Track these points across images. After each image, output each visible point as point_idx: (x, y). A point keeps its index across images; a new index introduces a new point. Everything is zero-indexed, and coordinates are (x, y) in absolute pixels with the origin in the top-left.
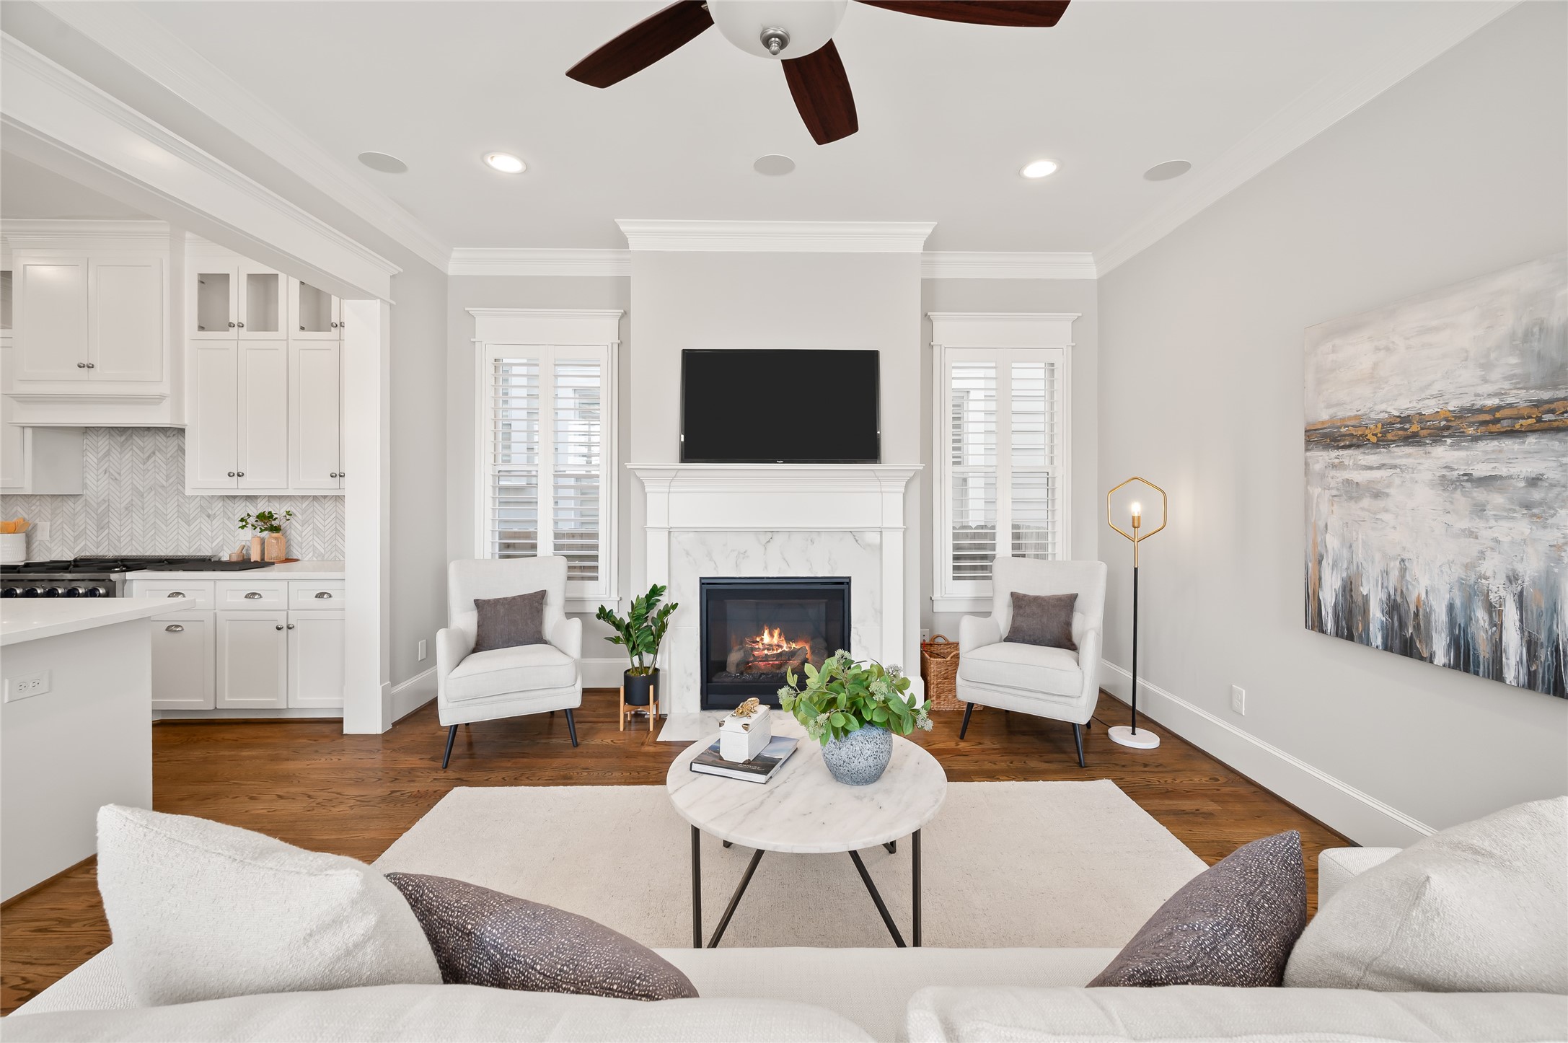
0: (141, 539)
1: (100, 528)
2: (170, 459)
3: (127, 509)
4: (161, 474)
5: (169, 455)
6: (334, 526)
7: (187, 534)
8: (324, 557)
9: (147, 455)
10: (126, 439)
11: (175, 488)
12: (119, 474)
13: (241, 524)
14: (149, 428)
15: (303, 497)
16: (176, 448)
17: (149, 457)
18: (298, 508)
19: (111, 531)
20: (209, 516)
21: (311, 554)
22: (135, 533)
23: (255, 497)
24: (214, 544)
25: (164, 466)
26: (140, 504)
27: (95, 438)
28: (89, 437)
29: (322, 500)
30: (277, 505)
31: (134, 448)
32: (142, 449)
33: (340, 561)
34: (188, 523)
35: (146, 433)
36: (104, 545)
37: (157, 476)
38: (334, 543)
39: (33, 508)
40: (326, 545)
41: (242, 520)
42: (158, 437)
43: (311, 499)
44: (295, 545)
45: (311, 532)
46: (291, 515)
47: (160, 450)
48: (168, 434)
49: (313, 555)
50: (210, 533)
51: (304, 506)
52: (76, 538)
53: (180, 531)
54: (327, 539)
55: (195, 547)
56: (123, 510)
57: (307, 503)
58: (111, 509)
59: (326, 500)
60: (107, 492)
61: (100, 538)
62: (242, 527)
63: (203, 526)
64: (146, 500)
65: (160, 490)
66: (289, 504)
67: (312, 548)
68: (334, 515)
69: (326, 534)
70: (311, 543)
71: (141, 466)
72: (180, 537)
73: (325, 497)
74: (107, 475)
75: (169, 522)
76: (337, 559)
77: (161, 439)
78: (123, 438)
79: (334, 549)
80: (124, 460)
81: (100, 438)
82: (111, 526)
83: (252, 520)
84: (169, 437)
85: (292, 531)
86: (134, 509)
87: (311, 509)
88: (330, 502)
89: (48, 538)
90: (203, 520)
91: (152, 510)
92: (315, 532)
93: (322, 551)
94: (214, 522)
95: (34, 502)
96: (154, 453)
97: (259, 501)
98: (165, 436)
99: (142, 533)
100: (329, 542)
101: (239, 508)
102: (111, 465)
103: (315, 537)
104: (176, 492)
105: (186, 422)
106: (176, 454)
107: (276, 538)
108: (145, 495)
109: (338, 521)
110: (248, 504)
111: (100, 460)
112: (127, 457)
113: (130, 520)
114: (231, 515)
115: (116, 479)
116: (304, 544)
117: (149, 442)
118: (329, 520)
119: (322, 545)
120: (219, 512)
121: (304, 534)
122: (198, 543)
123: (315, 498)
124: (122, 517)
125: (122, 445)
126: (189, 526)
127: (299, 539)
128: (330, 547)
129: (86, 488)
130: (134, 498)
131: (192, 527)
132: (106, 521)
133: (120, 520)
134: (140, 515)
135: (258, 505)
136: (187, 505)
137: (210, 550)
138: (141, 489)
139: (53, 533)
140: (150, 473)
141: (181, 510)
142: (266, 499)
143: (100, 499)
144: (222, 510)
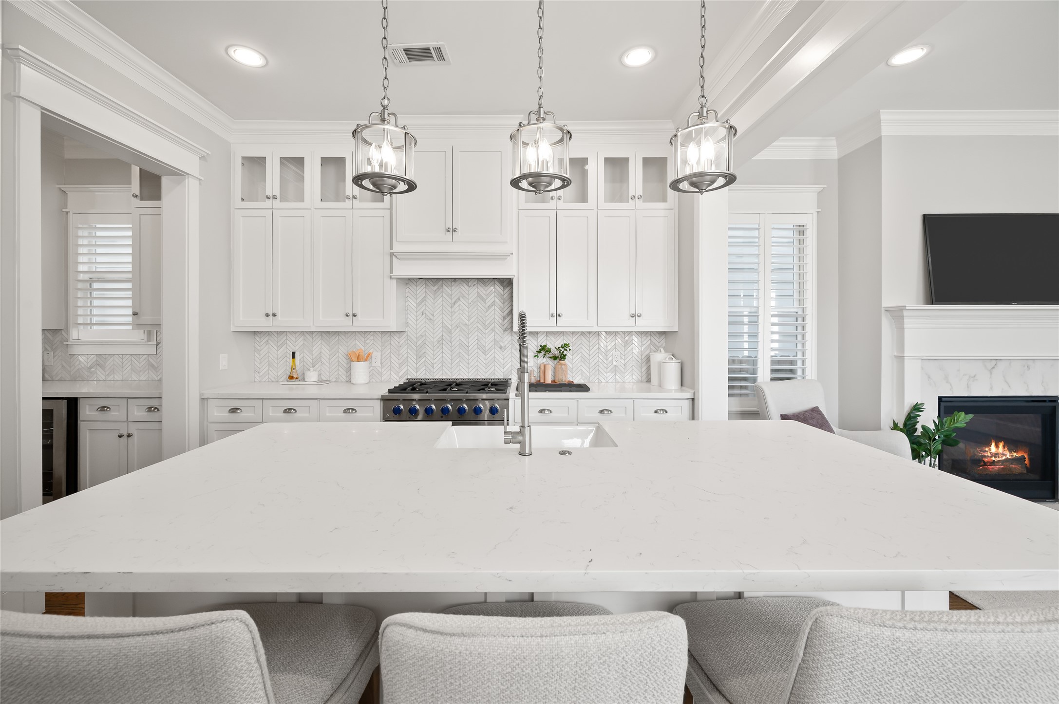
0: (450, 365)
1: (419, 357)
2: (472, 303)
3: (438, 342)
4: (464, 315)
5: (470, 301)
7: (484, 361)
8: (589, 379)
9: (453, 301)
10: (438, 288)
11: (475, 326)
12: (433, 315)
14: (455, 279)
15: (573, 333)
16: (476, 295)
17: (455, 302)
19: (427, 360)
20: (501, 348)
21: (580, 377)
22: (445, 361)
23: (537, 333)
24: (505, 369)
25: (467, 309)
26: (449, 338)
27: (415, 287)
28: (410, 287)
29: (588, 335)
30: (553, 339)
31: (444, 295)
32: (450, 296)
33: (602, 382)
34: (485, 353)
35: (453, 283)
36: (422, 370)
37: (462, 317)
38: (597, 368)
39: (368, 341)
40: (591, 370)
42: (462, 287)
43: (579, 334)
45: (580, 360)
47: (464, 297)
48: (470, 284)
50: (501, 361)
51: (574, 339)
52: (401, 365)
53: (479, 360)
54: (591, 365)
55: (490, 371)
56: (436, 343)
57: (576, 337)
58: (427, 342)
59: (591, 335)
60: (424, 330)
61: (418, 365)
63: (496, 356)
64: (453, 335)
65: (463, 327)
66: (562, 338)
67: (580, 373)
71: (450, 309)
72: (479, 364)
73: (590, 333)
74: (424, 315)
75: (470, 352)
77: (464, 288)
78: (436, 288)
79: (597, 373)
80: (436, 304)
81: (418, 288)
82: (427, 356)
84: (470, 286)
85: (570, 358)
86: (444, 342)
87: (580, 342)
88: (594, 336)
89: (380, 365)
90: (496, 351)
91: (458, 343)
92: (583, 360)
93: (588, 374)
94: (504, 352)
95: (369, 337)
96: (459, 299)
97: (539, 335)
98: (468, 286)
99: (449, 361)
100: (594, 367)
102: (427, 308)
103: (582, 364)
104: (476, 329)
105: (514, 274)
106: (476, 300)
107: (562, 365)
108: (452, 331)
109: (600, 351)
111: (418, 305)
112: (439, 302)
113: (441, 351)
115: (431, 319)
116: (574, 369)
117: (455, 290)
118: (593, 350)
119: (588, 370)
120: (508, 345)
121: (574, 361)
122: (493, 369)
123: (582, 333)
124: (435, 349)
125: (435, 292)
126: (486, 355)
127: (571, 365)
128: (593, 372)
129: (408, 326)
130: (444, 334)
131: (488, 356)
132: (423, 351)
133: (434, 351)
134: (449, 348)
135: (539, 340)
136: (484, 339)
137: (502, 374)
138: (450, 327)
139: (383, 361)
140: (456, 314)
141: (479, 343)
142: (545, 334)
143: (419, 335)
144: (511, 343)
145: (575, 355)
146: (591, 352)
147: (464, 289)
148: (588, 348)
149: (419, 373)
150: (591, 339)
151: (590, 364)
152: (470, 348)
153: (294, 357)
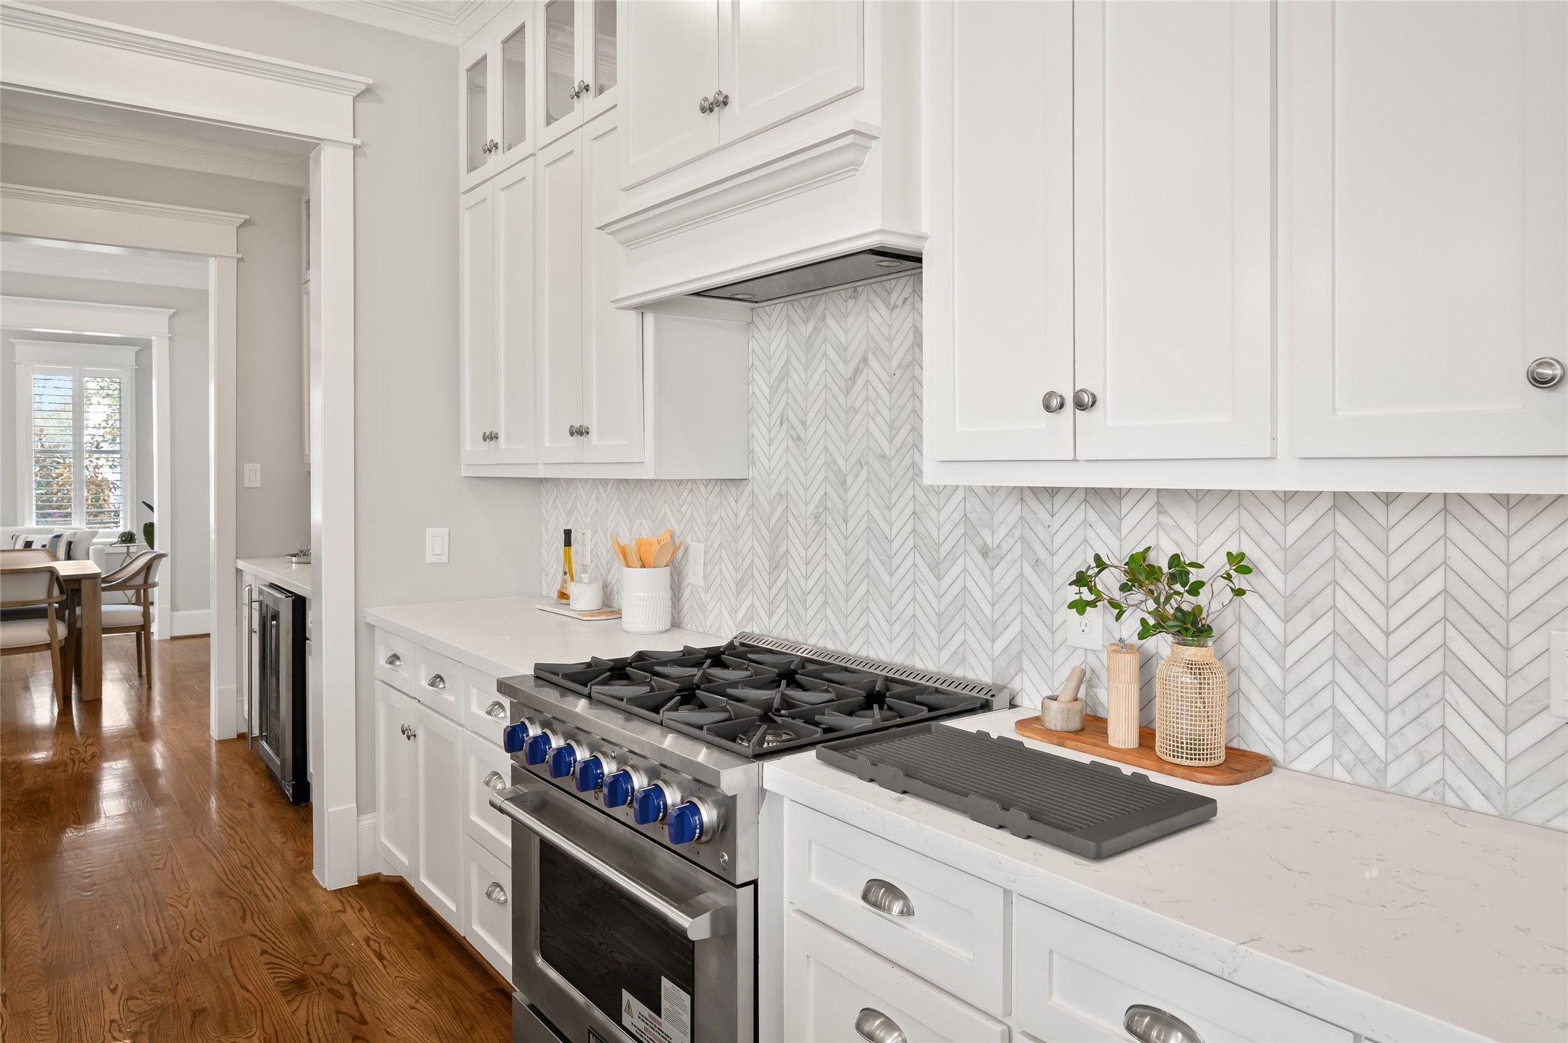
1: (775, 565)
2: (897, 376)
3: (817, 518)
4: (879, 419)
5: (895, 363)
6: (1434, 639)
7: (934, 601)
8: (1383, 771)
10: (815, 328)
12: (804, 424)
13: (1072, 593)
15: (1288, 497)
16: (910, 339)
18: (1267, 543)
19: (791, 577)
20: (985, 553)
21: (1325, 748)
22: (832, 587)
23: (1116, 494)
24: (1000, 645)
26: (840, 506)
28: (757, 335)
29: (1378, 511)
30: (1189, 526)
33: (1466, 809)
34: (937, 570)
37: (873, 428)
38: (1434, 718)
39: (684, 508)
40: (1396, 720)
41: (1081, 579)
42: (873, 314)
44: (1256, 697)
45: (1325, 651)
46: (1245, 570)
48: (894, 296)
49: (1334, 756)
50: (986, 608)
51: (1295, 530)
52: (739, 588)
53: (919, 596)
54: (1397, 693)
56: (810, 522)
57: (1307, 519)
58: (791, 518)
59: (1397, 510)
60: (784, 474)
61: (774, 593)
62: (1080, 606)
64: (851, 495)
65: (878, 467)
66: (1232, 523)
67: (1324, 725)
68: (1433, 585)
69: (1396, 668)
70: (1324, 699)
71: (843, 400)
73: (1388, 499)
74: (785, 425)
75: (895, 562)
76: (1452, 799)
77: (878, 317)
78: (811, 326)
79: (1434, 745)
80: (811, 385)
82: (791, 563)
83: (1109, 582)
84: (895, 307)
85: (1247, 639)
86: (830, 521)
87: (1326, 550)
89: (702, 582)
90: (970, 564)
91: (864, 525)
92: (1343, 653)
93: (1377, 744)
94: (999, 571)
95: (685, 494)
96: (865, 360)
97: (1126, 504)
100: (1412, 708)
101: (1067, 530)
102: (791, 401)
103: (1342, 676)
105: (925, 228)
107: (1192, 667)
108: (850, 480)
109: (1455, 613)
110: (1092, 516)
111: (774, 389)
112: (816, 376)
113: (821, 552)
114: (1043, 555)
115: (799, 438)
116: (1294, 699)
118: (1410, 604)
119: (1378, 716)
120: (1011, 541)
121: (1293, 653)
122: (959, 638)
123: (1343, 501)
124: (809, 541)
126: (939, 578)
127: (1275, 672)
128: (1413, 734)
129: (753, 463)
130: (830, 490)
131: (946, 581)
132: (783, 549)
133: (806, 549)
134: (842, 540)
135: (1127, 524)
136: (934, 514)
137: (988, 666)
138: (841, 463)
139: (709, 568)
140: (859, 417)
141: (921, 529)
142: (1150, 501)
143: (774, 491)
144: (1017, 533)
145: (1302, 619)
146: (1397, 616)
147: (878, 320)
148: (1379, 588)
149: (775, 618)
150: (1396, 537)
151: (1387, 685)
152: (895, 545)
153: (568, 543)
